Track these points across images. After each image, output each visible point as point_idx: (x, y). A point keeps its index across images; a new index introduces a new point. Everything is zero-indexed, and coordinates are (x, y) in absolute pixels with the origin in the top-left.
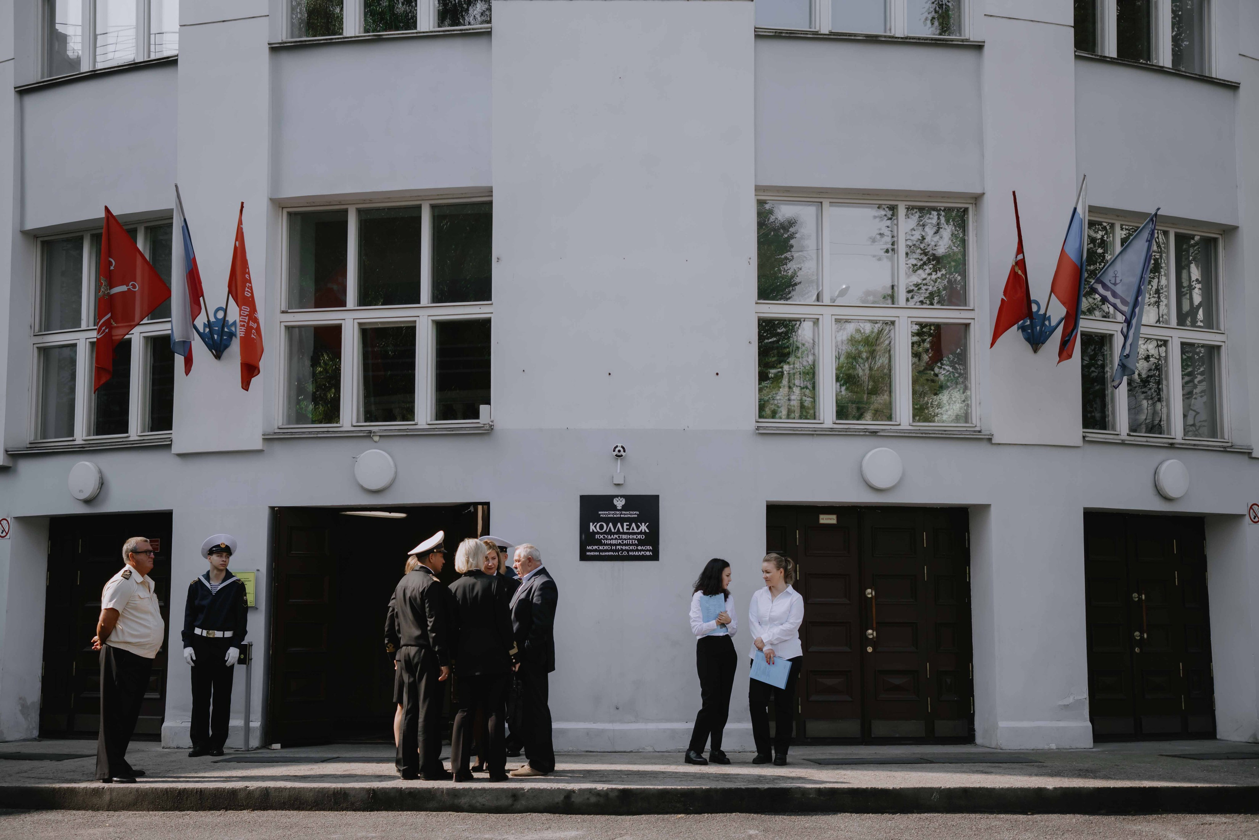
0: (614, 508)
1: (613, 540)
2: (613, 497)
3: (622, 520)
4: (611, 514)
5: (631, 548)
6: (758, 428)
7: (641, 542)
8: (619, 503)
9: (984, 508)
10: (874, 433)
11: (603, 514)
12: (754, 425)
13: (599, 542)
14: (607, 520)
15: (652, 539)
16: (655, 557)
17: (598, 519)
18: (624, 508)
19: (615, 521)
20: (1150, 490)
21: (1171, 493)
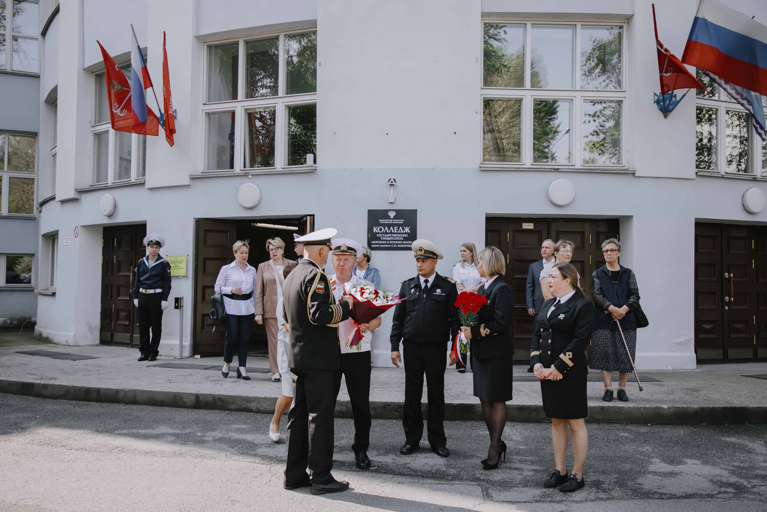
0: (389, 218)
1: (388, 237)
2: (387, 212)
3: (393, 225)
4: (387, 221)
5: (399, 242)
6: (481, 167)
7: (405, 239)
8: (392, 215)
9: (629, 218)
10: (556, 170)
11: (382, 221)
13: (379, 239)
14: (384, 225)
15: (412, 237)
17: (379, 225)
18: (395, 218)
19: (389, 226)
20: (740, 207)
21: (754, 209)
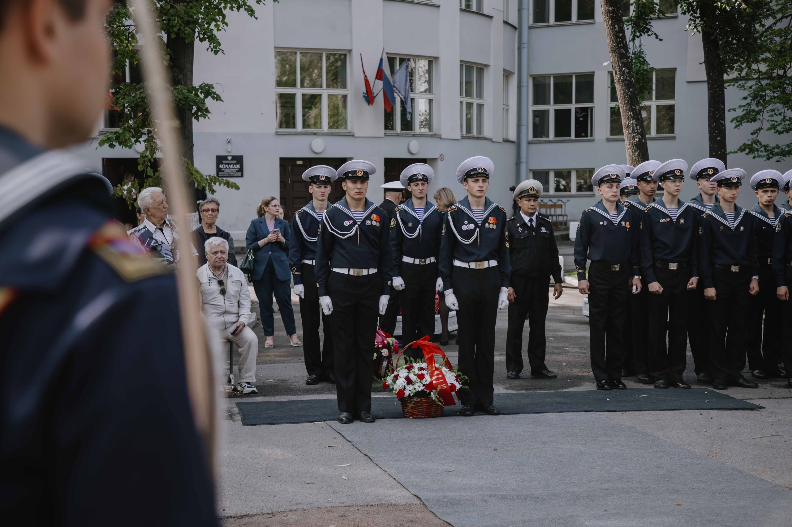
0: (228, 160)
1: (228, 170)
2: (227, 156)
3: (231, 164)
4: (227, 162)
5: (234, 173)
6: (276, 132)
7: (237, 171)
8: (230, 158)
10: (315, 134)
11: (224, 162)
12: (274, 131)
13: (223, 171)
14: (226, 164)
15: (241, 170)
16: (242, 176)
17: (222, 163)
18: (232, 160)
19: (228, 164)
20: (407, 151)
21: (413, 152)
